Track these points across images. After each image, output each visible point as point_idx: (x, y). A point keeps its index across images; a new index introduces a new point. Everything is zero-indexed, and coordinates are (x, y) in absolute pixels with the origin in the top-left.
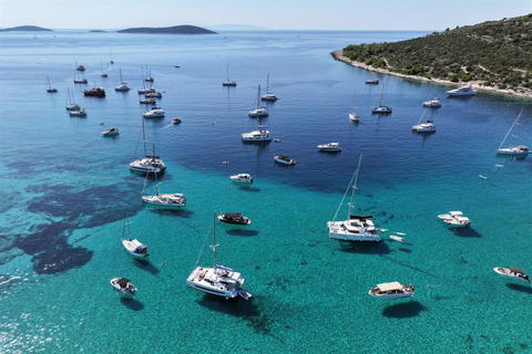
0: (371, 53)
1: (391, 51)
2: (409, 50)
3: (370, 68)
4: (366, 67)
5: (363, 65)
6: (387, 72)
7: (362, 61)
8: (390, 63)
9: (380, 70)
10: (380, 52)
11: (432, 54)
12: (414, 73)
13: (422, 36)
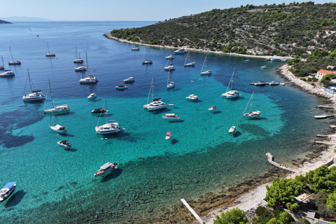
0: (128, 34)
1: (140, 33)
2: (149, 32)
3: (131, 42)
4: (128, 42)
5: (126, 41)
6: (141, 44)
7: (125, 38)
8: (141, 38)
9: (137, 43)
10: (133, 33)
11: (162, 33)
12: (155, 44)
13: (154, 24)
